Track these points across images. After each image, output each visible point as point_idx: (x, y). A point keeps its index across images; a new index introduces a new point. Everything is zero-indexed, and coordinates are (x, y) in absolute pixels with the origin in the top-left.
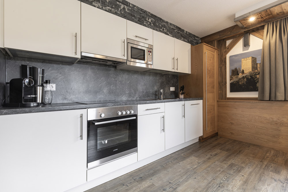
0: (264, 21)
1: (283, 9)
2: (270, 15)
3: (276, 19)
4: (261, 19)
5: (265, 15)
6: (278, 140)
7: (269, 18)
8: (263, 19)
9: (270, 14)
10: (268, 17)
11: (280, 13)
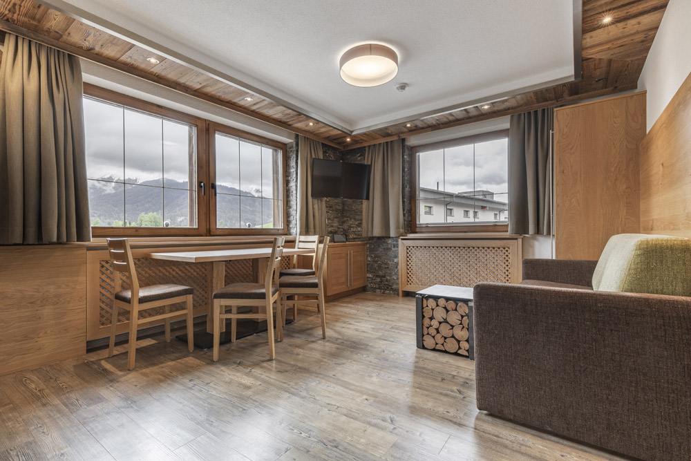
0: (7, 20)
1: (69, 30)
2: (33, 18)
3: (40, 39)
4: (7, 12)
5: (23, 10)
6: (36, 343)
7: (24, 25)
8: (10, 16)
9: (38, 17)
10: (26, 19)
11: (55, 32)
